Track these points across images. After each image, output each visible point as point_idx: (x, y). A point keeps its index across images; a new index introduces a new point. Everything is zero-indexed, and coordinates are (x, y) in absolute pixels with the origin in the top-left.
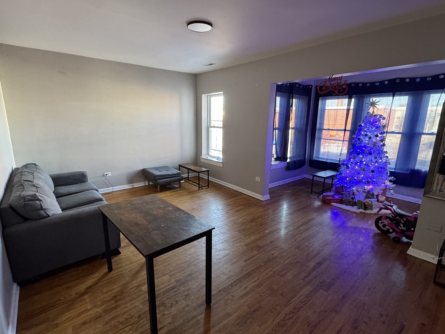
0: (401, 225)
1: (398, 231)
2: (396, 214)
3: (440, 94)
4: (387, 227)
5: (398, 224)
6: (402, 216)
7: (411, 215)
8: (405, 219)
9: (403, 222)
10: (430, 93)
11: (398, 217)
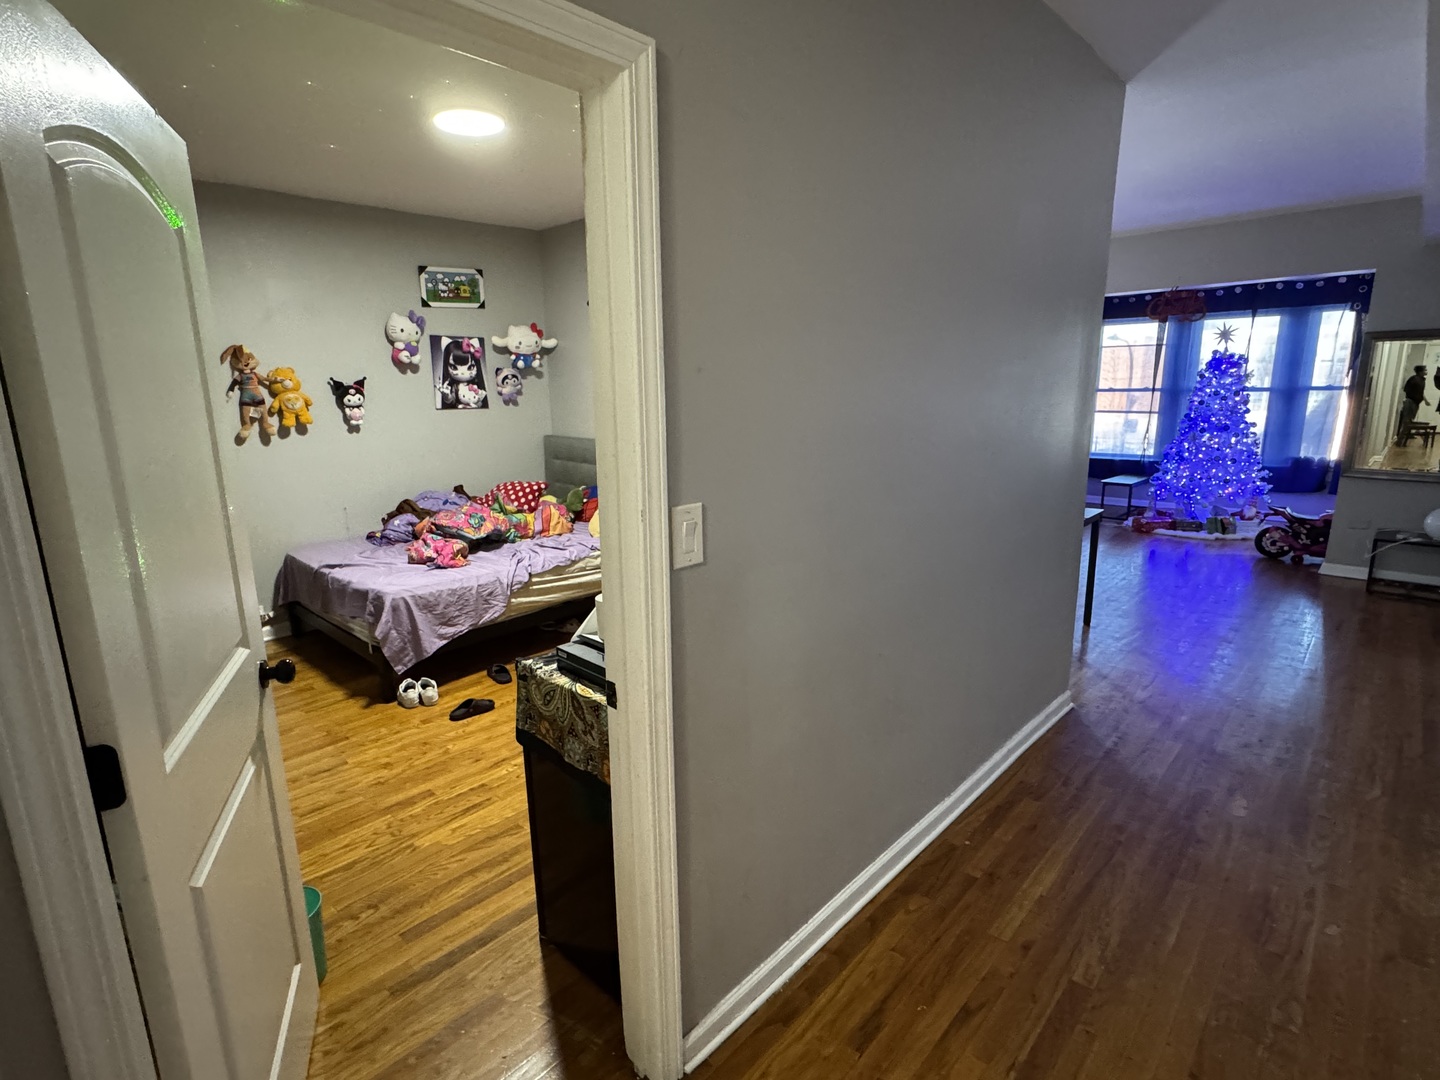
0: (1303, 537)
1: (1298, 546)
2: (1292, 520)
3: (1341, 312)
4: (1279, 544)
5: (1297, 536)
6: (1302, 522)
7: (1317, 518)
8: (1308, 526)
9: (1305, 532)
10: (1322, 310)
11: (1296, 524)
